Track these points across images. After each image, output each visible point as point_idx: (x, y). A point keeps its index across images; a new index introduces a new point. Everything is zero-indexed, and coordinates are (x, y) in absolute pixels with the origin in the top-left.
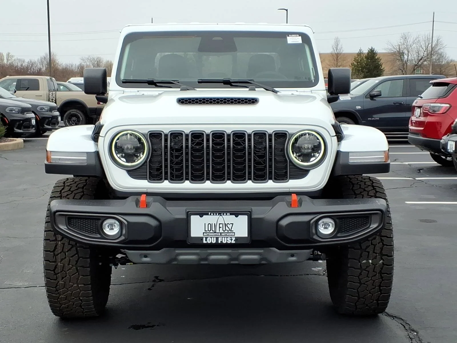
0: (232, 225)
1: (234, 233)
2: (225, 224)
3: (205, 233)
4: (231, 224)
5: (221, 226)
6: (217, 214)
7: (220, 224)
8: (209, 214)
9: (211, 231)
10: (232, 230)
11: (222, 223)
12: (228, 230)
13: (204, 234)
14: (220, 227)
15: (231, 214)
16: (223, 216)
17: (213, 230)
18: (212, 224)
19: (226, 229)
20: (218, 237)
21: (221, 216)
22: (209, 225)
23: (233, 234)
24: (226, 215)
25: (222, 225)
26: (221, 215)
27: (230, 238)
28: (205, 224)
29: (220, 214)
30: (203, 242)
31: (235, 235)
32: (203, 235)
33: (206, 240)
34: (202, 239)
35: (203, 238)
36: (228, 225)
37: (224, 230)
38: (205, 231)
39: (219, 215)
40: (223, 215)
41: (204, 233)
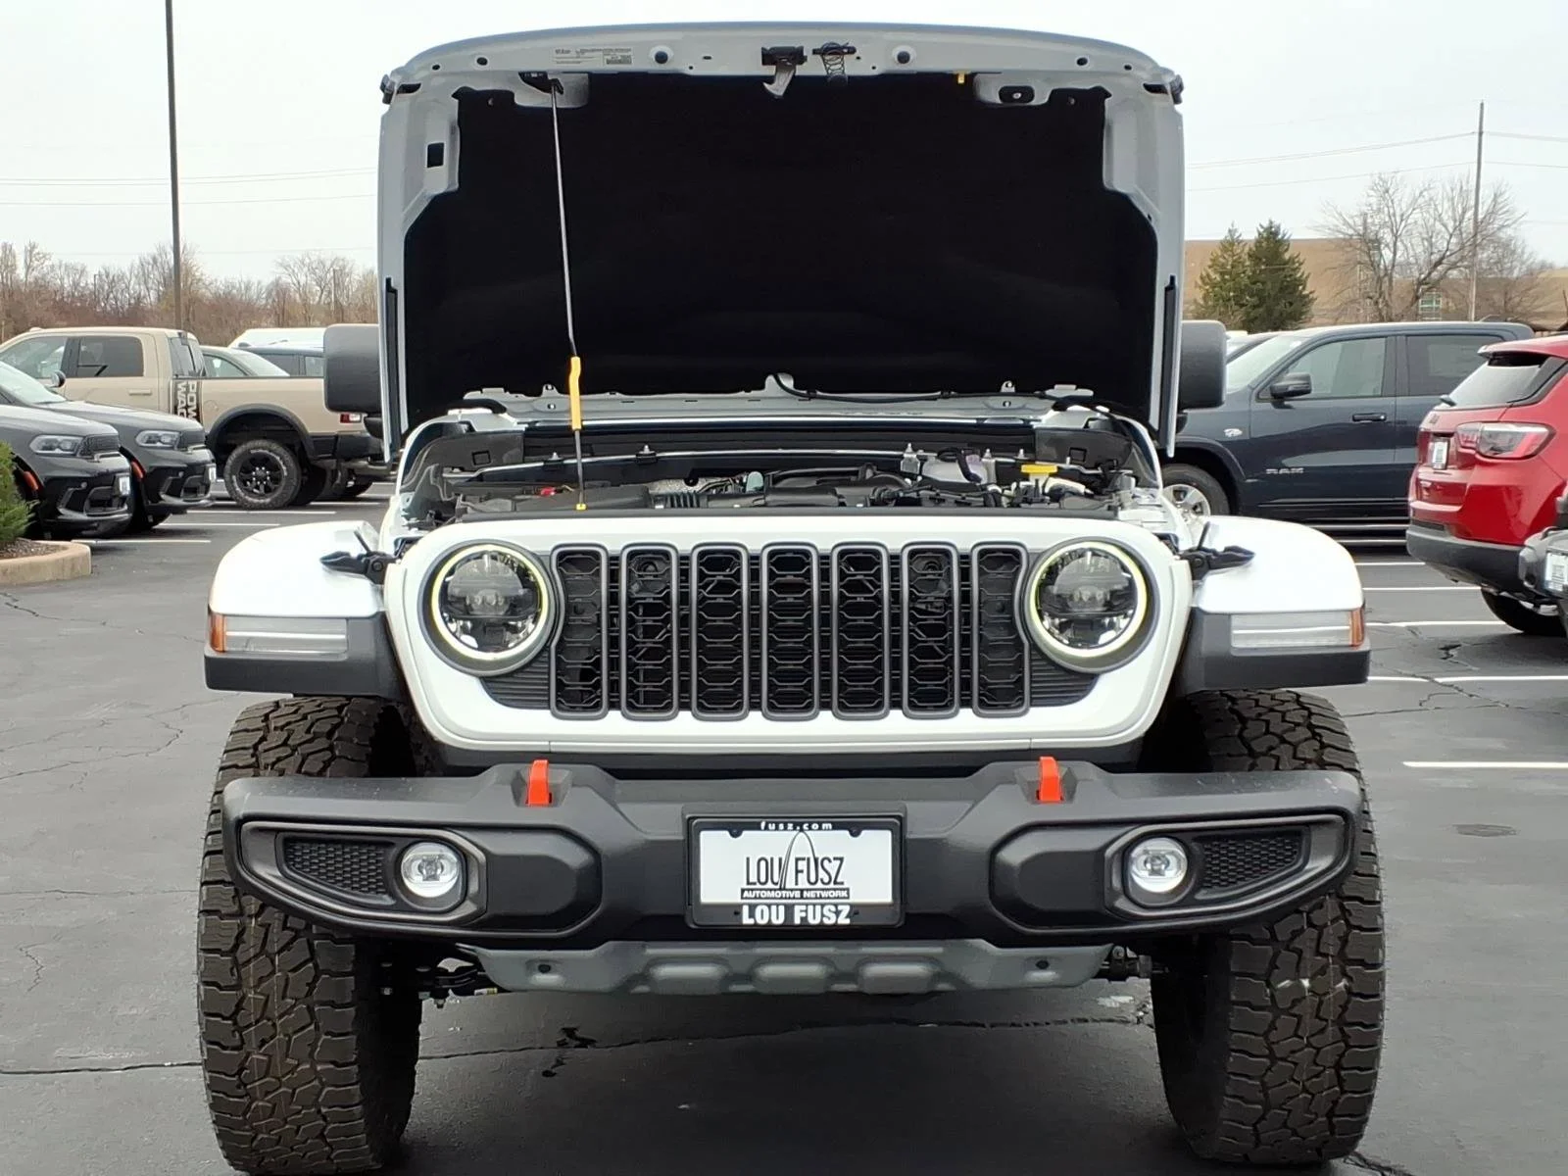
0: (838, 862)
1: (848, 890)
2: (816, 860)
3: (748, 890)
4: (835, 859)
5: (802, 865)
6: (790, 826)
7: (797, 860)
8: (763, 825)
9: (770, 885)
10: (839, 880)
11: (806, 856)
12: (826, 880)
13: (746, 894)
14: (797, 872)
15: (836, 827)
16: (809, 833)
17: (776, 879)
18: (772, 859)
19: (820, 876)
20: (793, 905)
21: (801, 834)
22: (763, 863)
23: (844, 894)
24: (820, 829)
25: (805, 863)
26: (802, 830)
27: (833, 908)
28: (748, 859)
29: (798, 826)
30: (741, 918)
31: (848, 898)
32: (742, 898)
33: (752, 915)
34: (736, 910)
35: (740, 906)
36: (826, 862)
37: (813, 879)
38: (748, 883)
39: (794, 829)
40: (810, 828)
41: (743, 891)
